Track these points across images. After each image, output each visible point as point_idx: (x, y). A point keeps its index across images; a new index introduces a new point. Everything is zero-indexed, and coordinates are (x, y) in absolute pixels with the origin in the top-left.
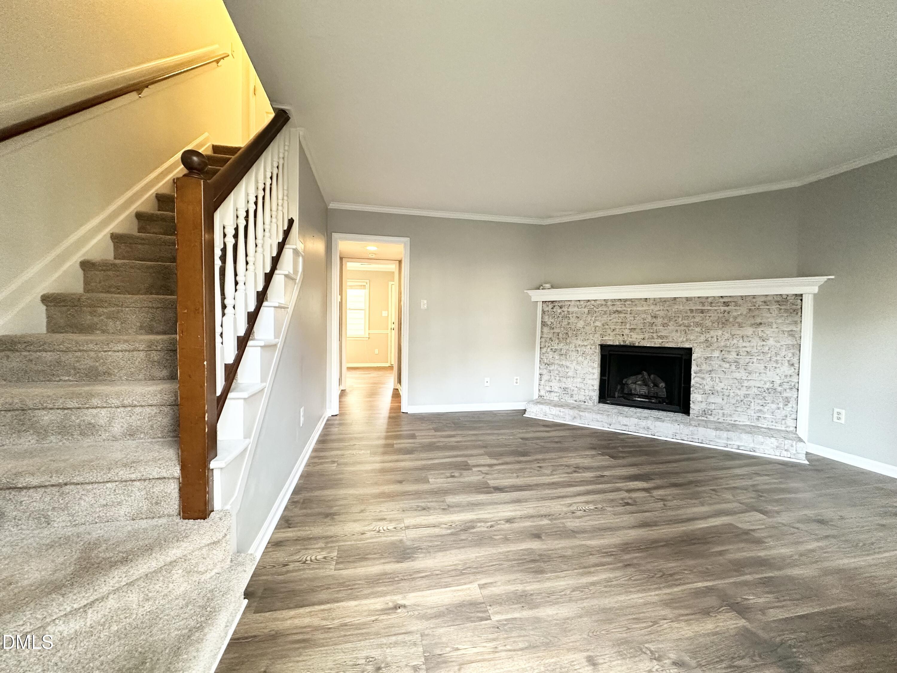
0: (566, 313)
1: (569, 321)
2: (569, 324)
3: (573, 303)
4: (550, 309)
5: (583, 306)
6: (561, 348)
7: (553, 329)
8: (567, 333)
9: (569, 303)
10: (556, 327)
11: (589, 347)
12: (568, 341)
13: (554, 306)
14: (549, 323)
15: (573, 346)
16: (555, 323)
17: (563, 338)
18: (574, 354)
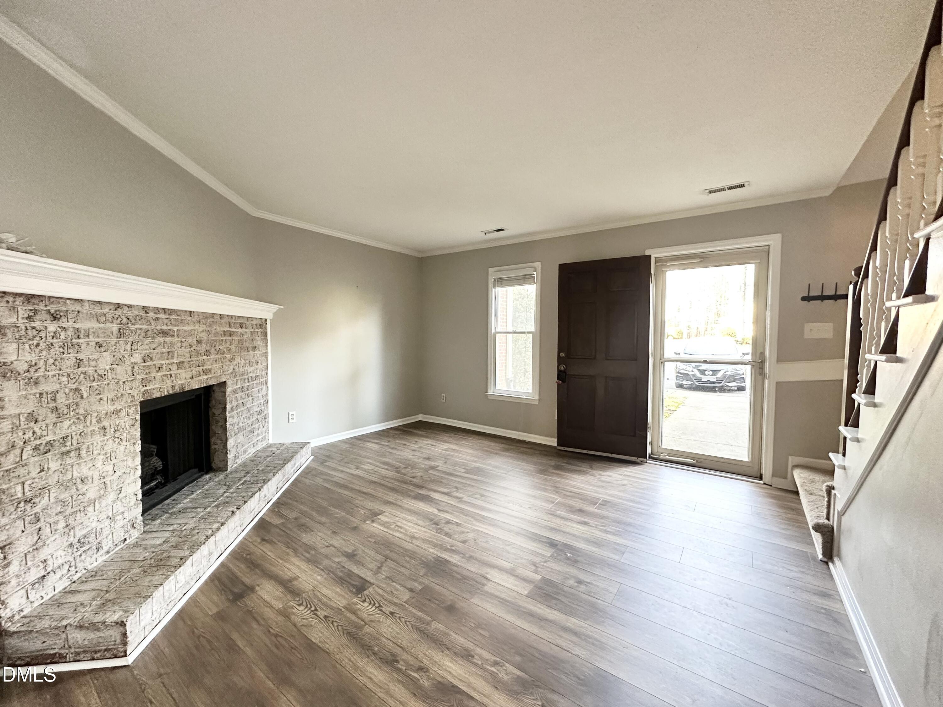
0: (70, 332)
1: (79, 356)
2: (79, 363)
3: (86, 308)
4: (22, 323)
5: (109, 317)
6: (64, 433)
7: (37, 383)
8: (76, 389)
9: (78, 307)
10: (46, 378)
11: (123, 413)
12: (82, 411)
13: (36, 312)
14: (21, 367)
15: (94, 421)
16: (41, 363)
17: (68, 406)
18: (98, 439)
